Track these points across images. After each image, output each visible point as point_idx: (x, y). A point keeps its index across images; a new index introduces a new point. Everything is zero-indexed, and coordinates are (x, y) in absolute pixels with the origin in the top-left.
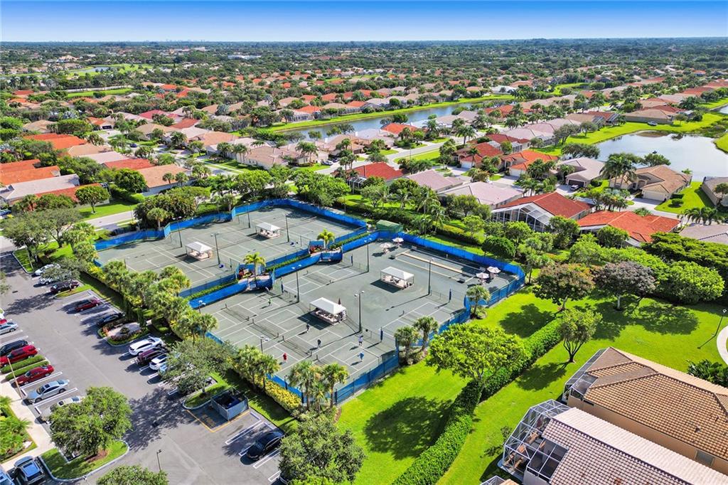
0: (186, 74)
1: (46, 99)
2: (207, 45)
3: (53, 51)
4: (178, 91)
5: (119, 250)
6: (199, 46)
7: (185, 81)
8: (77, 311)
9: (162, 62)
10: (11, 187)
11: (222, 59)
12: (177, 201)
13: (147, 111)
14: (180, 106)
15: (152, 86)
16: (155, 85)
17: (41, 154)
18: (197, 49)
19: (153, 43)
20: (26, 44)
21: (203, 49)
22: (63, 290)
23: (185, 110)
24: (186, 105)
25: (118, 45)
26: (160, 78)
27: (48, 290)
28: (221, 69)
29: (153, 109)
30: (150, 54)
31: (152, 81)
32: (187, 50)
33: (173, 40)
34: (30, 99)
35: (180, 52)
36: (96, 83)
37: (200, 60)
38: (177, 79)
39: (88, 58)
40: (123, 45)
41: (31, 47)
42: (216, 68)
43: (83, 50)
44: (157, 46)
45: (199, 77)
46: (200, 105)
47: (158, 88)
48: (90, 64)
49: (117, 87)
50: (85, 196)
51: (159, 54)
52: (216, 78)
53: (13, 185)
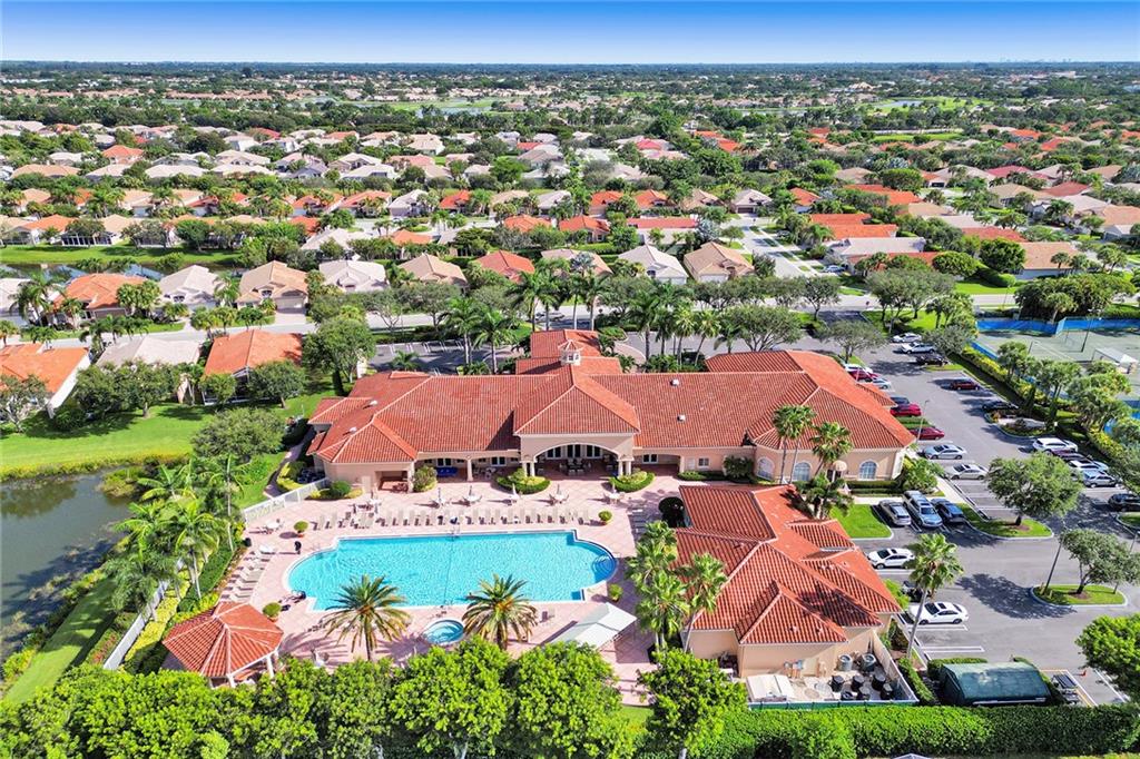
0: (1051, 115)
1: (851, 141)
2: (1078, 68)
3: (838, 76)
4: (1041, 140)
5: (990, 337)
6: (1062, 70)
7: (1051, 125)
8: (954, 389)
9: (1003, 95)
10: (847, 242)
11: (1112, 92)
12: (1089, 289)
13: (998, 166)
14: (1052, 163)
15: (997, 131)
16: (1001, 130)
17: (872, 208)
18: (1061, 74)
19: (980, 64)
20: (797, 66)
21: (1072, 74)
22: (931, 363)
23: (1062, 170)
24: (1065, 162)
25: (925, 68)
26: (1009, 120)
27: (913, 360)
28: (1114, 108)
29: (1007, 165)
30: (982, 81)
31: (996, 123)
32: (1042, 76)
33: (1013, 60)
34: (830, 139)
35: (1032, 79)
36: (911, 123)
37: (1070, 94)
38: (1036, 122)
39: (888, 86)
40: (934, 68)
41: (809, 71)
42: (1102, 107)
43: (876, 75)
44: (987, 70)
45: (1076, 120)
46: (1087, 164)
47: (1006, 135)
48: (890, 96)
49: (938, 130)
50: (947, 264)
51: (995, 83)
52: (1106, 123)
53: (850, 239)
